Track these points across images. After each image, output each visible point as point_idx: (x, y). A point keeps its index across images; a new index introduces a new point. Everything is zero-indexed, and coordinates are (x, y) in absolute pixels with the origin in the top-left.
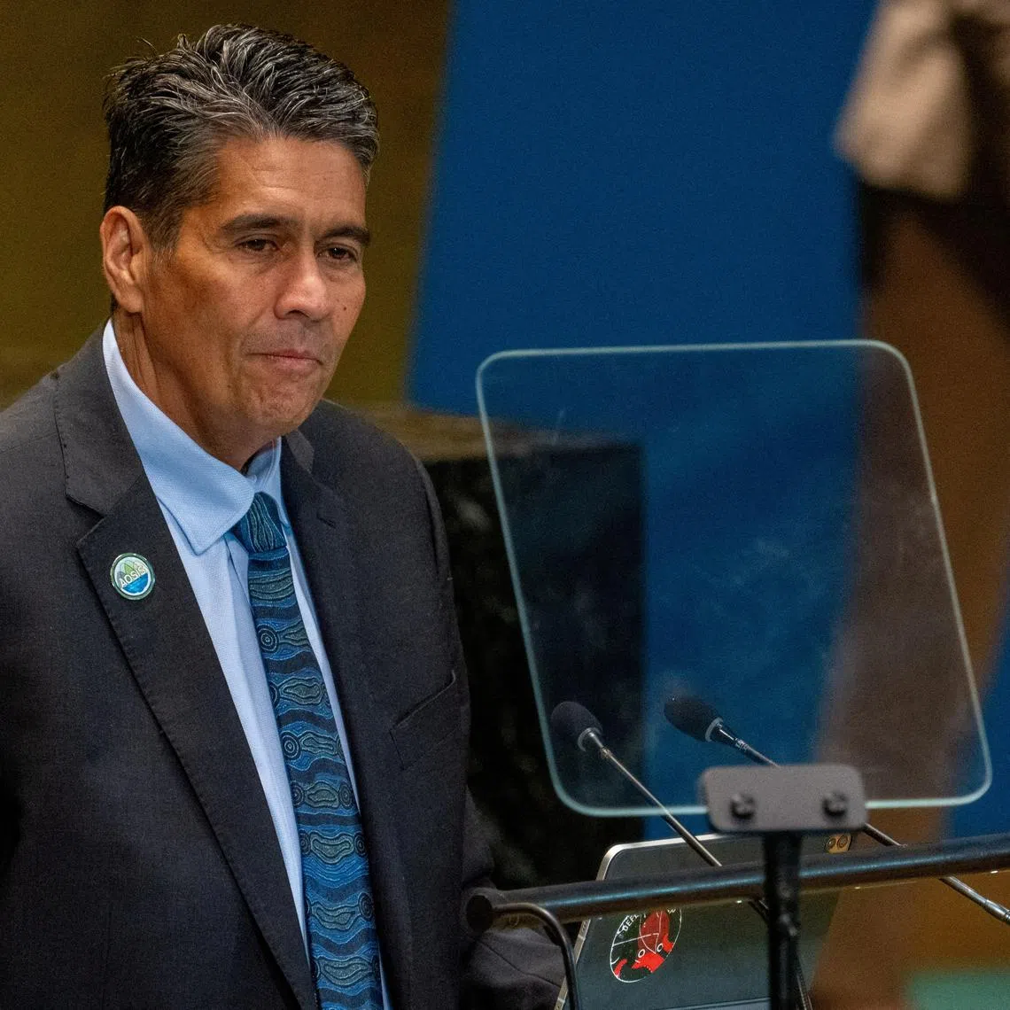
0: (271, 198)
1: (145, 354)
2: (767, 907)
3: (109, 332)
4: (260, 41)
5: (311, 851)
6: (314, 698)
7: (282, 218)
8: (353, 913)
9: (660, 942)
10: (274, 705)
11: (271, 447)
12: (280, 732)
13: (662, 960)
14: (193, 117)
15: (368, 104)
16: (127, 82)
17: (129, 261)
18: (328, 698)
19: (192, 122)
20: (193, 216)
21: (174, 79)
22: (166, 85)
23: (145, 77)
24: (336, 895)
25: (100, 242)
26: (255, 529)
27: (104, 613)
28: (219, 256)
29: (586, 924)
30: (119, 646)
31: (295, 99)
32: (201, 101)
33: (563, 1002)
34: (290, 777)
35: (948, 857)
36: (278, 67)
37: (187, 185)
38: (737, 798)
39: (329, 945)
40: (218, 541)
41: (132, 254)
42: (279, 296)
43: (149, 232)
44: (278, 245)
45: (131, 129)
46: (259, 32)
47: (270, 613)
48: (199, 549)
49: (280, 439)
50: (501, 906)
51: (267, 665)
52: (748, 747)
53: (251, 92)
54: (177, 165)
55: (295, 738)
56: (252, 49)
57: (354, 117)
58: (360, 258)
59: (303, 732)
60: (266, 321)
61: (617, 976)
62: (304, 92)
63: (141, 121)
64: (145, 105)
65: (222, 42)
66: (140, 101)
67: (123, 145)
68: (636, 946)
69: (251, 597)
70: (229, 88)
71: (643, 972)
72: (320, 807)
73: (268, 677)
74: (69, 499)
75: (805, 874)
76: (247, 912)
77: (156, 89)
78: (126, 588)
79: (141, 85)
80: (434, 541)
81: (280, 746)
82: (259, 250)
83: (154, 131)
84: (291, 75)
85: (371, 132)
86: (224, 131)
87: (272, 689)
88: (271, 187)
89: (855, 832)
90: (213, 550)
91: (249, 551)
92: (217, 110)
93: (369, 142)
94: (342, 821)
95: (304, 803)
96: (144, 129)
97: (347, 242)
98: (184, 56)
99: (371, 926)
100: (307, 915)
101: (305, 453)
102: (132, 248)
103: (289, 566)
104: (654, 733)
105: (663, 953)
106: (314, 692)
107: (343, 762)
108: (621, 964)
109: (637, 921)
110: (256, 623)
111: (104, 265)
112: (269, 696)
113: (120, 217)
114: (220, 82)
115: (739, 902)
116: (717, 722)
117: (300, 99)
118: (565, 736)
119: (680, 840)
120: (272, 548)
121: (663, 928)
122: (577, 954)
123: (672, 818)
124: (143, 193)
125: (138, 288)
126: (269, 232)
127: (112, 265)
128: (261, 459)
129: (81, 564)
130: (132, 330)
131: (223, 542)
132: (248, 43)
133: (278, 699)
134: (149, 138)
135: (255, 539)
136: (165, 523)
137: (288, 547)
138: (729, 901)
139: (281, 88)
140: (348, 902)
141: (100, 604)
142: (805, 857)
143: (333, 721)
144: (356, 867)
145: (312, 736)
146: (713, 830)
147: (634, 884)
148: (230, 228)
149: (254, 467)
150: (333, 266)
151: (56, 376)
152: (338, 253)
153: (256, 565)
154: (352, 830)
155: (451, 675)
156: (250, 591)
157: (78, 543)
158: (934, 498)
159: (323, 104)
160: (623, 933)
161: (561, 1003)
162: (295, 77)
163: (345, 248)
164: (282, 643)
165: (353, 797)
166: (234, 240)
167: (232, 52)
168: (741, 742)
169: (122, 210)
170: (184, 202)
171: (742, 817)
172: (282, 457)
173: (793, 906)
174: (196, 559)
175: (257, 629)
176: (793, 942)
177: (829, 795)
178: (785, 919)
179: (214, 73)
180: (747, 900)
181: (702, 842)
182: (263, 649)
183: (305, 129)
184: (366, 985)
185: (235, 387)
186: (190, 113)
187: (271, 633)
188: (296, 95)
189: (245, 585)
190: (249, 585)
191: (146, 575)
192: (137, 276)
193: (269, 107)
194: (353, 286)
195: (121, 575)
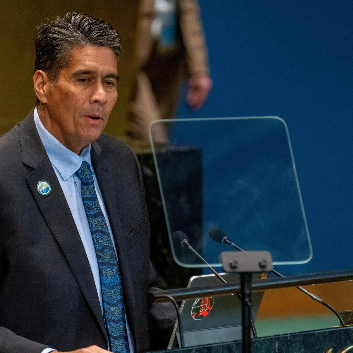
0: (88, 65)
1: (48, 117)
2: (241, 296)
3: (36, 111)
4: (83, 17)
5: (103, 274)
6: (103, 226)
7: (91, 71)
8: (116, 294)
9: (207, 307)
10: (90, 228)
11: (87, 147)
12: (92, 237)
13: (208, 313)
14: (63, 40)
15: (118, 36)
16: (41, 30)
17: (42, 87)
18: (107, 226)
19: (62, 42)
20: (63, 71)
21: (56, 28)
22: (54, 30)
23: (47, 29)
24: (112, 288)
25: (33, 82)
26: (83, 173)
27: (35, 200)
28: (72, 83)
29: (184, 301)
30: (40, 210)
31: (95, 34)
32: (65, 35)
33: (177, 326)
34: (96, 251)
35: (299, 280)
36: (90, 24)
37: (61, 62)
38: (232, 262)
39: (109, 304)
40: (71, 177)
41: (43, 85)
42: (91, 96)
43: (49, 78)
44: (90, 80)
45: (43, 45)
46: (83, 14)
47: (88, 199)
48: (65, 179)
49: (90, 144)
50: (157, 296)
51: (88, 216)
52: (235, 245)
53: (81, 32)
54: (58, 55)
55: (97, 238)
56: (81, 19)
57: (114, 40)
58: (116, 85)
59: (99, 236)
60: (87, 105)
61: (194, 318)
62: (98, 32)
63: (46, 42)
64: (47, 37)
65: (71, 17)
66: (46, 36)
67: (40, 51)
68: (200, 308)
69: (82, 194)
70: (74, 31)
71: (202, 317)
72: (106, 260)
73: (88, 219)
74: (23, 164)
75: (253, 285)
76: (82, 294)
77: (51, 32)
78: (42, 192)
79: (46, 31)
80: (138, 177)
81: (92, 241)
82: (84, 82)
83: (50, 45)
84: (93, 27)
85: (119, 45)
86: (73, 44)
87: (89, 223)
88: (88, 61)
89: (269, 273)
90: (69, 180)
91: (81, 180)
92: (70, 37)
93: (118, 48)
94: (113, 265)
95: (101, 259)
96: (47, 45)
97: (112, 79)
98: (59, 22)
99: (122, 298)
100: (102, 294)
101: (98, 149)
102: (43, 83)
103: (94, 184)
104: (206, 241)
105: (208, 311)
106: (103, 224)
107: (112, 246)
108: (195, 314)
109: (200, 301)
110: (83, 202)
111: (35, 89)
112: (88, 225)
113: (40, 73)
114: (71, 29)
115: (232, 294)
116: (225, 237)
117: (97, 34)
118: (177, 242)
119: (214, 275)
120: (88, 178)
121: (208, 302)
122: (181, 311)
123: (211, 268)
124: (47, 65)
125: (46, 95)
126: (87, 76)
127: (37, 88)
128: (85, 150)
129: (27, 184)
130: (44, 110)
131: (73, 177)
132: (80, 17)
133: (91, 226)
134: (49, 48)
135: (83, 176)
136: (54, 171)
137: (93, 178)
138: (229, 294)
139: (90, 31)
140: (115, 290)
141: (34, 197)
142: (253, 280)
143: (109, 233)
144: (118, 279)
145: (102, 238)
146: (224, 271)
147: (199, 289)
148: (75, 74)
149: (82, 153)
150: (107, 87)
151: (19, 125)
152: (109, 83)
153: (83, 184)
154: (116, 267)
155: (145, 219)
156: (82, 192)
157: (26, 177)
158: (294, 166)
159: (104, 35)
160: (196, 304)
161: (176, 327)
162: (95, 27)
163: (111, 82)
164: (92, 209)
165: (116, 257)
166: (76, 78)
167: (75, 20)
168: (233, 244)
169: (40, 71)
170: (60, 67)
171: (233, 267)
172: (91, 150)
173: (249, 296)
174: (64, 182)
175: (84, 204)
176: (249, 307)
177: (261, 261)
178: (247, 300)
179: (69, 26)
180: (235, 294)
181: (220, 275)
182: (86, 211)
183: (98, 43)
184: (121, 316)
185: (76, 126)
186: (62, 39)
187: (88, 205)
188: (95, 32)
189: (80, 191)
190: (81, 191)
191: (48, 187)
192: (45, 91)
193: (87, 36)
194: (114, 94)
195: (40, 187)
